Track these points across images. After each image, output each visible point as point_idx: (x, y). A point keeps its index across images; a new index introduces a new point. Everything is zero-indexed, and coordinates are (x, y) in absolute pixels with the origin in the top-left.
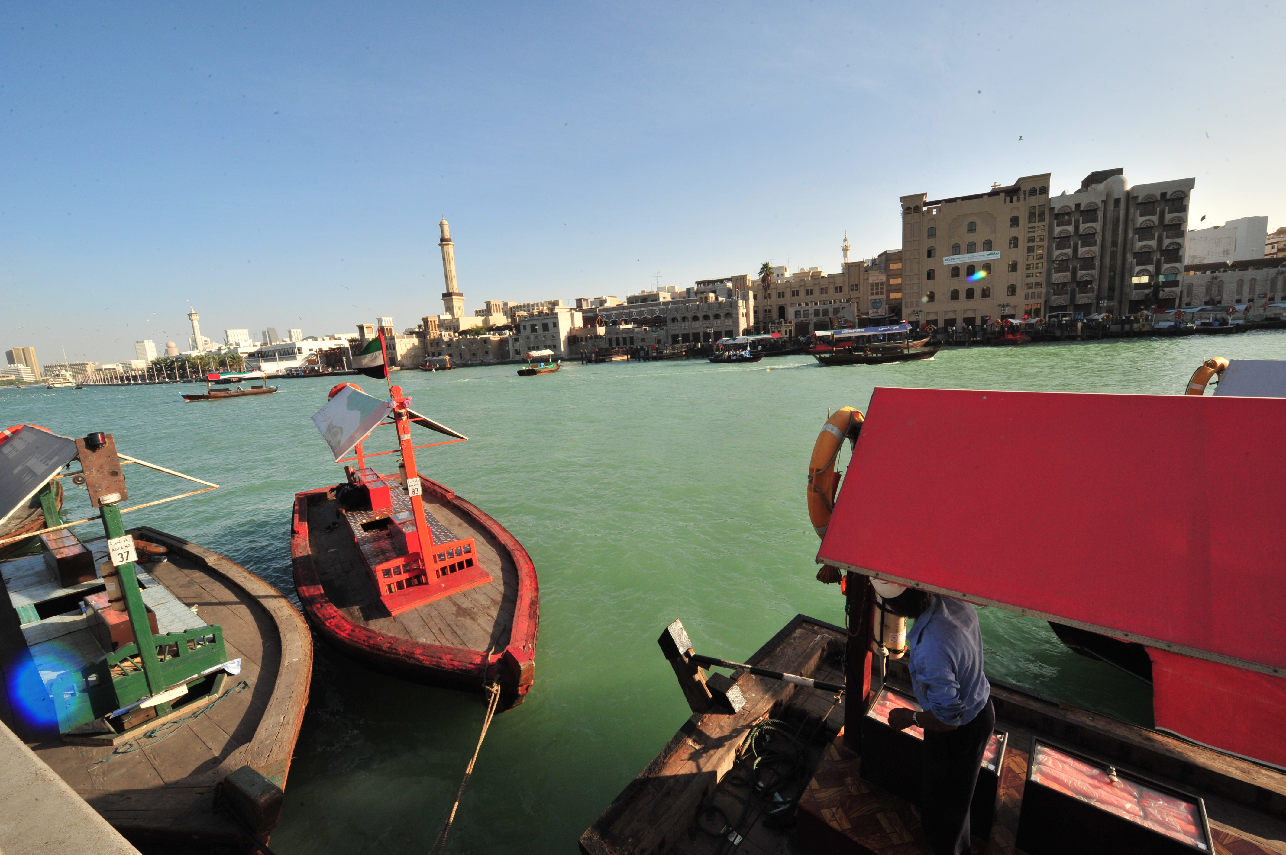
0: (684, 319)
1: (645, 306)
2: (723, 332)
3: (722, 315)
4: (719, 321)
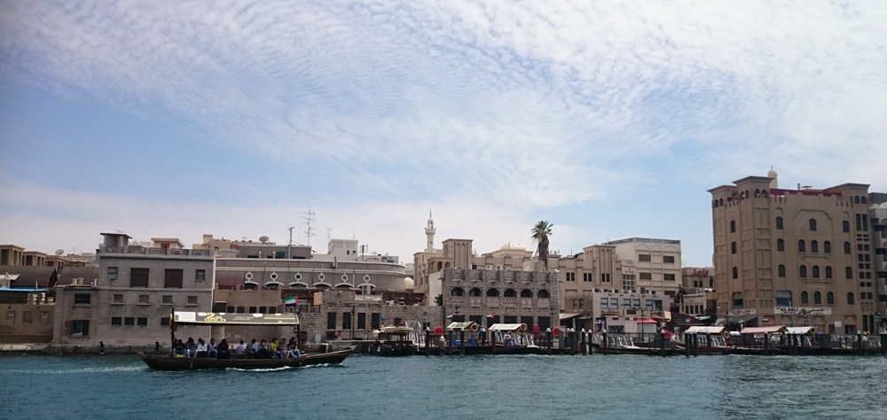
2: (536, 319)
3: (535, 292)
4: (529, 301)
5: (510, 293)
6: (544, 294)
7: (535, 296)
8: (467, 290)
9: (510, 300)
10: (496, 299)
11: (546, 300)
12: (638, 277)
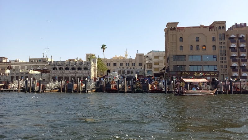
0: (60, 69)
1: (39, 63)
2: (82, 78)
3: (82, 68)
4: (80, 71)
5: (73, 69)
6: (86, 69)
7: (83, 70)
8: (57, 68)
9: (73, 71)
10: (68, 71)
11: (87, 71)
12: (153, 64)
